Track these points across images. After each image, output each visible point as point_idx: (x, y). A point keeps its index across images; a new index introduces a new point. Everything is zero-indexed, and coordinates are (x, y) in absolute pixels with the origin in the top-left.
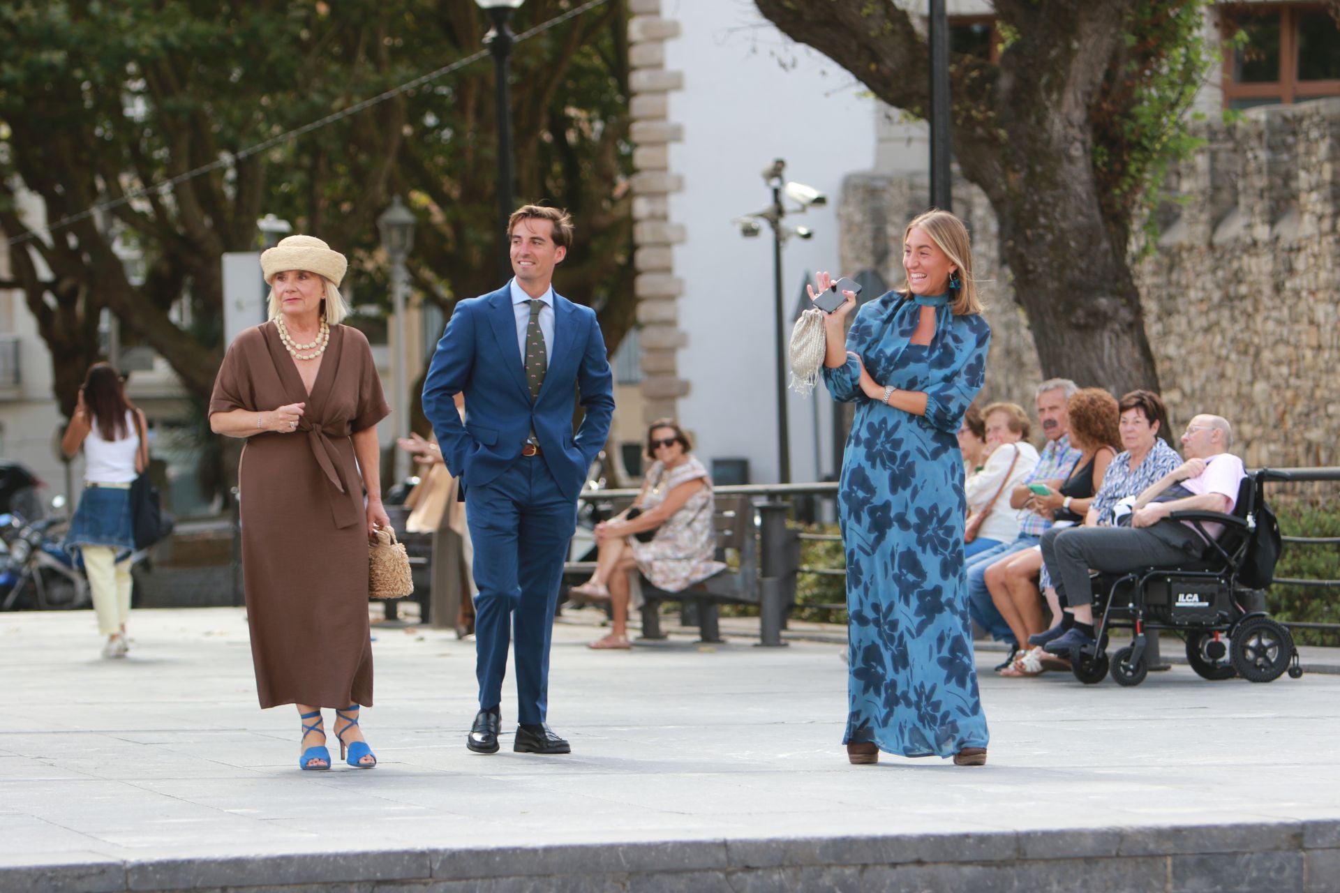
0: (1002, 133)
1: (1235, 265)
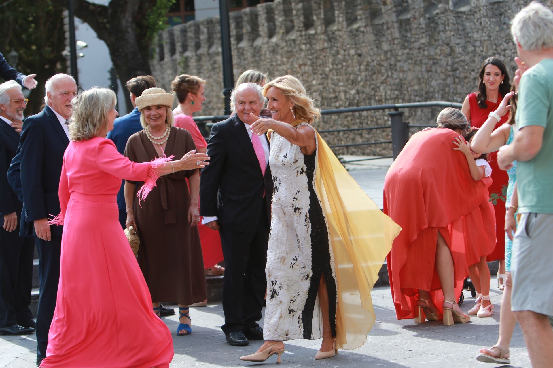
0: (108, 26)
1: (214, 59)
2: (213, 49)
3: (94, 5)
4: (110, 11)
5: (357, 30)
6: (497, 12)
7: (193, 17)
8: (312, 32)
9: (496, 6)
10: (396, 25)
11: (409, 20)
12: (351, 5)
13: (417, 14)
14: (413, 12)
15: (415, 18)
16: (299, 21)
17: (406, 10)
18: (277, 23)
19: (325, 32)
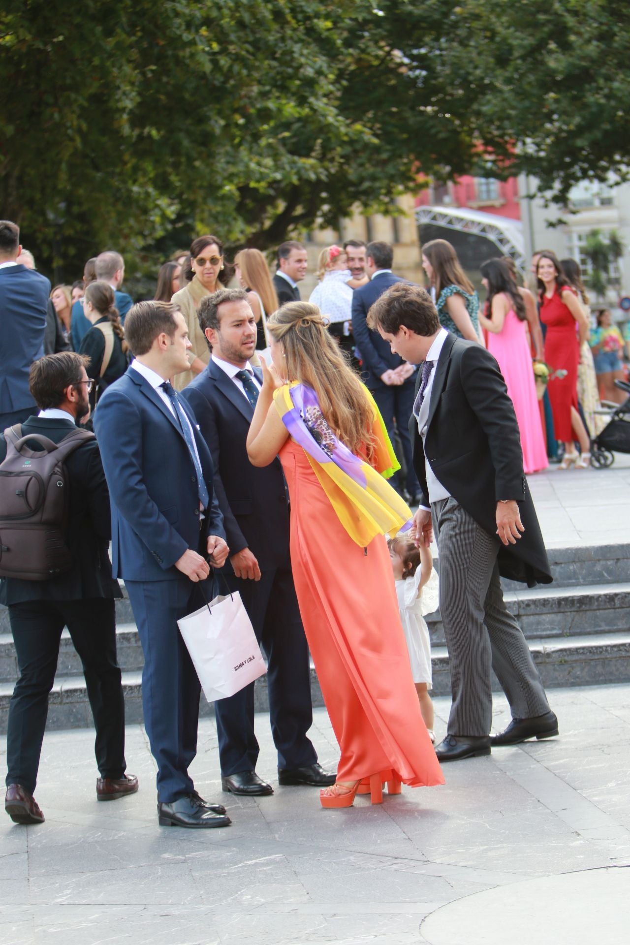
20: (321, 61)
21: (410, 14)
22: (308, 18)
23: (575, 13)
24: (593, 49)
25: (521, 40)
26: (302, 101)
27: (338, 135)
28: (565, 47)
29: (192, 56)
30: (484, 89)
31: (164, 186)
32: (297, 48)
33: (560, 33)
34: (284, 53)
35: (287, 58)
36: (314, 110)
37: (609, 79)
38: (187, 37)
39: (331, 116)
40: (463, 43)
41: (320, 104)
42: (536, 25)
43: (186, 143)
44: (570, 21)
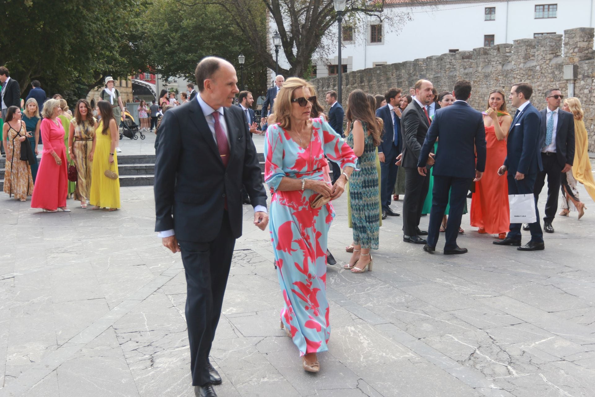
2: (324, 89)
3: (284, 69)
4: (290, 72)
5: (381, 84)
6: (436, 81)
7: (316, 76)
8: (363, 84)
9: (436, 78)
10: (396, 84)
11: (401, 82)
12: (379, 75)
13: (405, 80)
14: (403, 79)
15: (404, 81)
16: (358, 80)
17: (400, 78)
18: (350, 81)
19: (368, 85)
20: (116, 43)
21: (134, 34)
22: (113, 32)
23: (172, 38)
24: (176, 46)
25: (159, 43)
26: (111, 52)
27: (119, 60)
28: (170, 45)
29: (89, 38)
30: (151, 53)
31: (75, 69)
32: (110, 39)
33: (169, 42)
34: (107, 40)
35: (108, 42)
36: (113, 54)
37: (179, 54)
38: (88, 33)
39: (117, 56)
40: (146, 42)
41: (115, 53)
42: (163, 40)
43: (83, 59)
44: (171, 39)
